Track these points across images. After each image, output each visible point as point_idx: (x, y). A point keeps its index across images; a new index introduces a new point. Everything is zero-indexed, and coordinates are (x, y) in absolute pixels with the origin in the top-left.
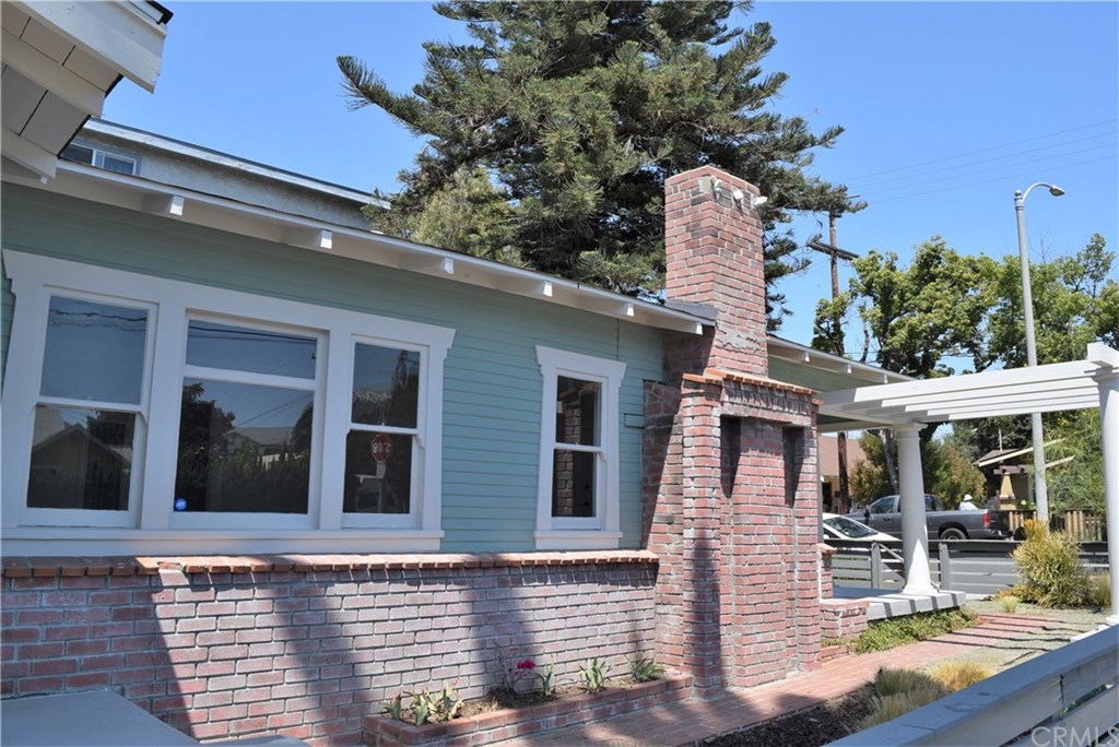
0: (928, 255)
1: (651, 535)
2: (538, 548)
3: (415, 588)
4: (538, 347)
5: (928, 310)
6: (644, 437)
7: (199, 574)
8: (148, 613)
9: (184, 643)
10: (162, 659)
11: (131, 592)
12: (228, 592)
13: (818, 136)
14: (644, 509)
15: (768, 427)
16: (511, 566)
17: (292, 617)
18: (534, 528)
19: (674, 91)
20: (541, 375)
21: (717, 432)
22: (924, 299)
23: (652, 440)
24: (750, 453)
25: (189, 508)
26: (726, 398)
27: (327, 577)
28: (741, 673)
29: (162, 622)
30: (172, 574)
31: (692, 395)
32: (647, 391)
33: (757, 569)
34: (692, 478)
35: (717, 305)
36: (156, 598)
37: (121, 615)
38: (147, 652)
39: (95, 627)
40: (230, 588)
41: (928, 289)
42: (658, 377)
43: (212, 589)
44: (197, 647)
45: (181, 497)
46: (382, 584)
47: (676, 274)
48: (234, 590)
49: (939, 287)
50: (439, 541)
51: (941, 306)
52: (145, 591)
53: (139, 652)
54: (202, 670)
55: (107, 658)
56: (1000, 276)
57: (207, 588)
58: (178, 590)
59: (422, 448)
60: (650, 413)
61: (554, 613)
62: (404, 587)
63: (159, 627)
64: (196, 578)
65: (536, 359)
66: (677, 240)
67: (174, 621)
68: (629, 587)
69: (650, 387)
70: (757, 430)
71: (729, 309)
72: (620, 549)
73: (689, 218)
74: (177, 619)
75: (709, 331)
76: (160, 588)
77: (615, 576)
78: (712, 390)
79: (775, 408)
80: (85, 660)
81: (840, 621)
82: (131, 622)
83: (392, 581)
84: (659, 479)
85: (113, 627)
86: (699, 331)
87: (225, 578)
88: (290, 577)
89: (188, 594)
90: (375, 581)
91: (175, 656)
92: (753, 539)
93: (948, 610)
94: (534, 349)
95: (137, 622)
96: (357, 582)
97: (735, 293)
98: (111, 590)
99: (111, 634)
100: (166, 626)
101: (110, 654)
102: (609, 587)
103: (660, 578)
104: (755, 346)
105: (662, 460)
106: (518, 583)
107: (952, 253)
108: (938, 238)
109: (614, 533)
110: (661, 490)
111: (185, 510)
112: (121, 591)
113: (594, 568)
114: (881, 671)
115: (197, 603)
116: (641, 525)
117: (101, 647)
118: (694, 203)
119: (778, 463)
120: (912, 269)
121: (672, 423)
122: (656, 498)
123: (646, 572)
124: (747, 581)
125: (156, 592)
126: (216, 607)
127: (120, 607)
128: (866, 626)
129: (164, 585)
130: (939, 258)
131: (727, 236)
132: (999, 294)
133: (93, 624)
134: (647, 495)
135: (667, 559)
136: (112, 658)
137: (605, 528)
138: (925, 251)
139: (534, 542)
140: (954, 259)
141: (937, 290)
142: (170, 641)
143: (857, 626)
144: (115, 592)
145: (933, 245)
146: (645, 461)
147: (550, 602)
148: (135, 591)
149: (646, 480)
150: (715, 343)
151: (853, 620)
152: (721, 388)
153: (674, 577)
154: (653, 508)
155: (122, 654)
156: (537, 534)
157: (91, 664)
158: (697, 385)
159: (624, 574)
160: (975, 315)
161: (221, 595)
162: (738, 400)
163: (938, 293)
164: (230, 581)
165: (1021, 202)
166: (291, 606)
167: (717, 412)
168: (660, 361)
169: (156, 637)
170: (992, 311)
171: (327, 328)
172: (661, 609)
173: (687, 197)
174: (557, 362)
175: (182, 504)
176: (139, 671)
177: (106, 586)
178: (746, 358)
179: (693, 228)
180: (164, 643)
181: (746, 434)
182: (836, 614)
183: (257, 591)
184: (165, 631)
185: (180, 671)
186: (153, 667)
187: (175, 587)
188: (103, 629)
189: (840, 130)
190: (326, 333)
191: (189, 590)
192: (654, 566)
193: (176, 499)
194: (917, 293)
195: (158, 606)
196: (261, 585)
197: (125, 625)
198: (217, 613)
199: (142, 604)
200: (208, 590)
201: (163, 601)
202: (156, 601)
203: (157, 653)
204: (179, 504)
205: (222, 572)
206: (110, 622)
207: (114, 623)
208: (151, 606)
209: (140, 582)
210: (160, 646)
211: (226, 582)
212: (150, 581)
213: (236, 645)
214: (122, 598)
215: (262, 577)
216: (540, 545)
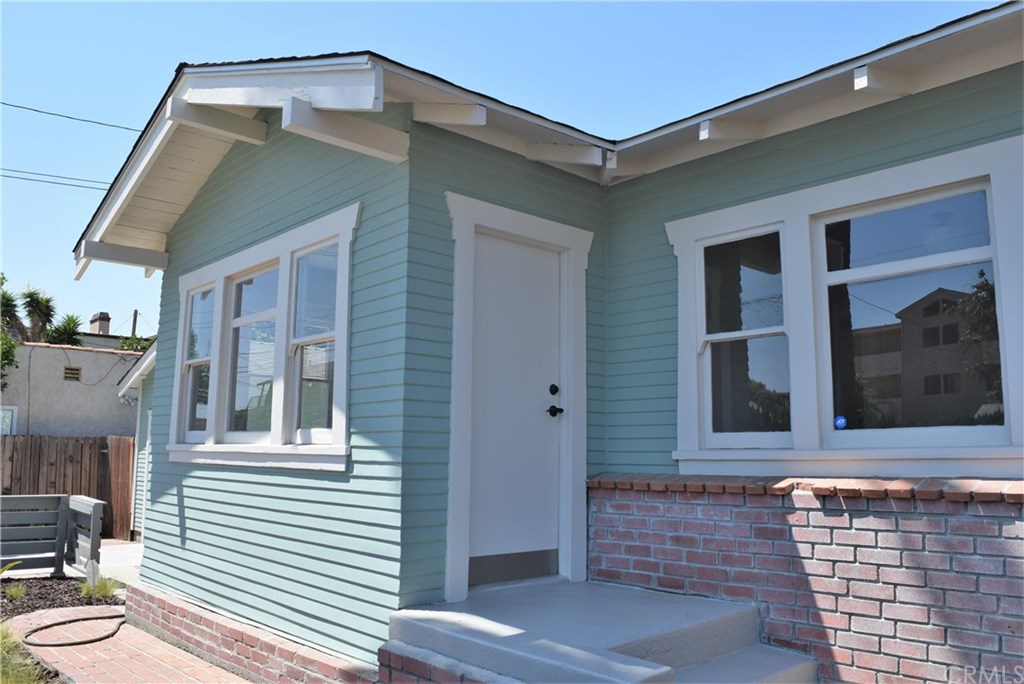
7: (829, 496)
8: (784, 534)
9: (821, 571)
10: (802, 581)
11: (766, 511)
12: (865, 519)
17: (951, 559)
25: (849, 426)
29: (799, 545)
30: (804, 496)
36: (792, 519)
37: (762, 533)
38: (787, 574)
39: (740, 542)
40: (867, 516)
43: (846, 514)
44: (836, 579)
45: (841, 415)
48: (871, 518)
52: (780, 511)
53: (781, 573)
54: (846, 604)
55: (751, 573)
57: (839, 513)
58: (811, 513)
63: (797, 550)
64: (828, 500)
67: (810, 546)
74: (813, 544)
76: (793, 510)
80: (735, 571)
82: (770, 542)
85: (755, 544)
87: (856, 503)
88: (942, 507)
89: (817, 517)
91: (816, 584)
95: (776, 542)
98: (750, 508)
99: (754, 550)
100: (804, 550)
101: (755, 571)
111: (846, 428)
112: (758, 510)
115: (832, 529)
117: (746, 562)
125: (789, 513)
126: (852, 536)
127: (759, 525)
129: (797, 506)
133: (738, 539)
136: (756, 574)
142: (810, 566)
144: (754, 510)
148: (771, 511)
155: (765, 571)
157: (740, 577)
161: (857, 523)
164: (865, 508)
166: (948, 545)
169: (794, 560)
175: (841, 421)
176: (781, 592)
177: (745, 504)
180: (803, 568)
183: (900, 522)
184: (802, 555)
185: (823, 602)
186: (793, 591)
187: (809, 510)
188: (746, 545)
191: (821, 513)
193: (836, 416)
195: (794, 528)
196: (907, 515)
197: (765, 543)
198: (855, 543)
199: (778, 524)
200: (841, 515)
201: (797, 523)
202: (791, 523)
203: (797, 577)
204: (839, 422)
205: (853, 496)
206: (753, 539)
207: (755, 540)
208: (787, 528)
209: (774, 502)
210: (799, 571)
211: (861, 508)
212: (783, 502)
213: (881, 584)
214: (759, 517)
215: (905, 505)
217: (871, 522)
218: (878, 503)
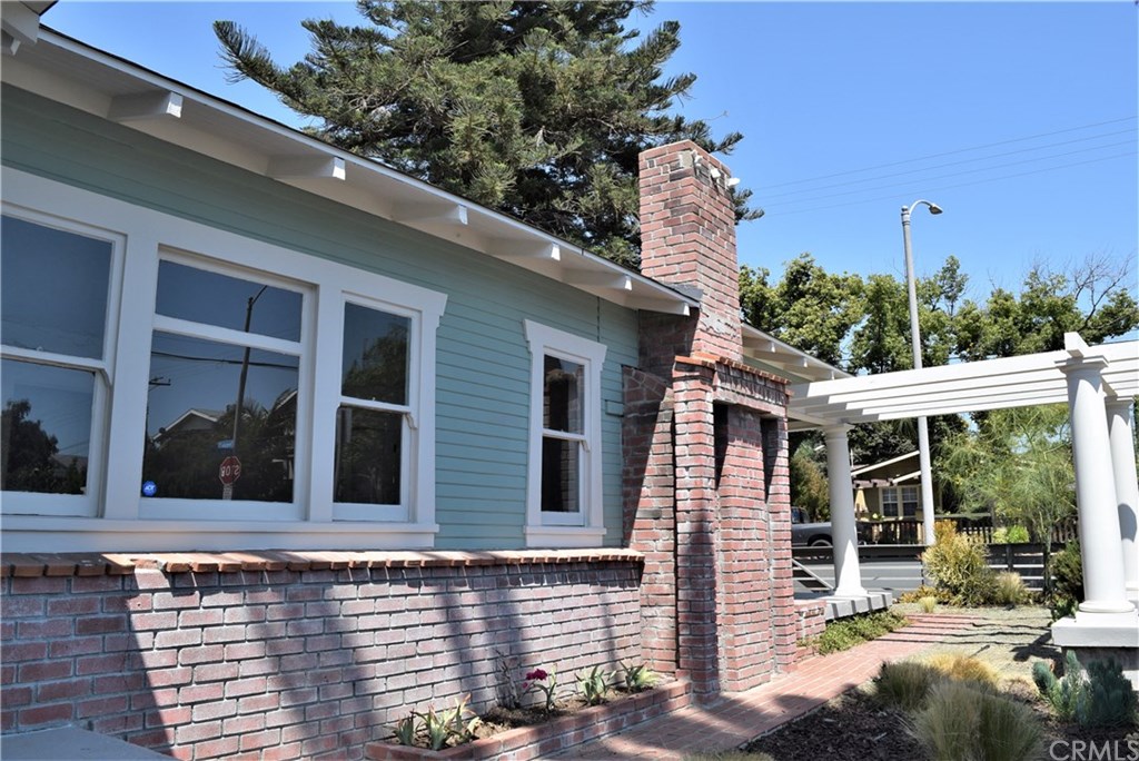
0: (798, 272)
1: (634, 532)
2: (529, 545)
3: (416, 591)
4: (528, 323)
5: (798, 326)
6: (623, 426)
7: (183, 573)
8: (123, 625)
9: (164, 662)
11: (99, 597)
12: (215, 596)
13: (718, 143)
14: (625, 504)
15: (749, 416)
16: (510, 564)
18: (524, 523)
19: (584, 86)
20: (529, 353)
21: (710, 418)
22: (794, 315)
23: (634, 429)
24: (736, 442)
25: (160, 494)
26: (718, 382)
27: (325, 577)
28: (734, 677)
29: (139, 635)
30: (149, 575)
31: (685, 379)
32: (626, 377)
33: (745, 566)
34: (687, 468)
35: (700, 286)
36: (133, 604)
37: (88, 628)
38: (119, 674)
39: (55, 644)
40: (217, 592)
41: (798, 306)
42: (634, 363)
43: (197, 592)
44: (179, 667)
45: (150, 480)
46: (382, 586)
47: (653, 253)
48: (222, 594)
49: (809, 303)
50: (433, 536)
51: (812, 322)
52: (119, 596)
53: (111, 675)
55: (70, 684)
56: (870, 294)
57: (189, 591)
58: (156, 594)
59: (414, 429)
60: (630, 400)
63: (136, 642)
64: (179, 579)
65: (524, 335)
66: (654, 217)
67: (152, 633)
68: (617, 588)
69: (629, 373)
70: (741, 419)
71: (710, 291)
72: (604, 547)
73: (668, 194)
74: (155, 632)
75: (695, 311)
76: (135, 592)
77: (604, 576)
78: (705, 373)
79: (757, 396)
80: (43, 687)
81: (804, 622)
82: (100, 637)
83: (393, 582)
84: (644, 470)
85: (77, 643)
86: (686, 312)
87: (211, 579)
88: (285, 577)
89: (167, 599)
90: (375, 582)
91: (156, 679)
92: (741, 534)
93: (879, 611)
94: (522, 324)
95: (107, 636)
96: (357, 583)
97: (714, 275)
98: (76, 595)
99: (75, 652)
100: (144, 640)
101: (74, 680)
103: (645, 578)
104: (732, 332)
105: (646, 450)
106: (516, 584)
107: (820, 270)
108: (807, 256)
109: (598, 530)
110: (645, 482)
111: (154, 496)
112: (88, 597)
113: (586, 567)
114: (884, 666)
115: (179, 610)
116: (624, 522)
117: (63, 669)
118: (673, 178)
119: (759, 454)
120: (782, 286)
121: (658, 410)
122: (640, 491)
123: (631, 571)
124: (737, 578)
125: (130, 597)
126: (200, 616)
127: (87, 617)
128: (824, 627)
129: (140, 588)
130: (808, 275)
131: (707, 216)
132: (867, 311)
133: (52, 640)
134: (629, 489)
135: (653, 557)
136: (76, 684)
137: (589, 525)
138: (795, 268)
139: (525, 539)
140: (822, 276)
141: (807, 306)
142: (150, 659)
143: (817, 625)
144: (80, 597)
145: (802, 262)
146: (625, 452)
147: (547, 605)
148: (105, 597)
149: (626, 472)
150: (700, 326)
151: (813, 620)
152: (714, 371)
153: (662, 576)
154: (636, 503)
155: (89, 678)
156: (529, 530)
157: (49, 694)
158: (692, 367)
159: (613, 574)
160: (841, 330)
161: (207, 601)
162: (728, 386)
163: (809, 310)
164: (217, 584)
165: (907, 217)
166: (286, 613)
167: (710, 397)
168: (636, 345)
169: (132, 654)
170: (859, 328)
171: (315, 282)
172: (648, 612)
173: (665, 172)
174: (545, 339)
175: (150, 488)
176: (111, 699)
177: (69, 590)
178: (725, 344)
179: (673, 205)
180: (142, 662)
181: (733, 422)
182: (800, 613)
183: (248, 595)
184: (142, 647)
185: (161, 698)
186: (127, 694)
187: (153, 591)
188: (65, 646)
189: (739, 137)
190: (314, 287)
191: (169, 594)
192: (638, 565)
193: (144, 482)
194: (786, 309)
195: (134, 616)
196: (253, 588)
197: (93, 640)
198: (202, 623)
199: (114, 612)
200: (192, 594)
201: (139, 609)
202: (131, 609)
203: (133, 676)
204: (147, 488)
205: (208, 571)
206: (73, 638)
207: (79, 638)
208: (125, 615)
209: (112, 585)
210: (136, 667)
211: (212, 584)
212: (123, 584)
213: (225, 663)
214: (89, 606)
215: (253, 577)
216: (530, 542)
217: (222, 598)
218: (229, 577)
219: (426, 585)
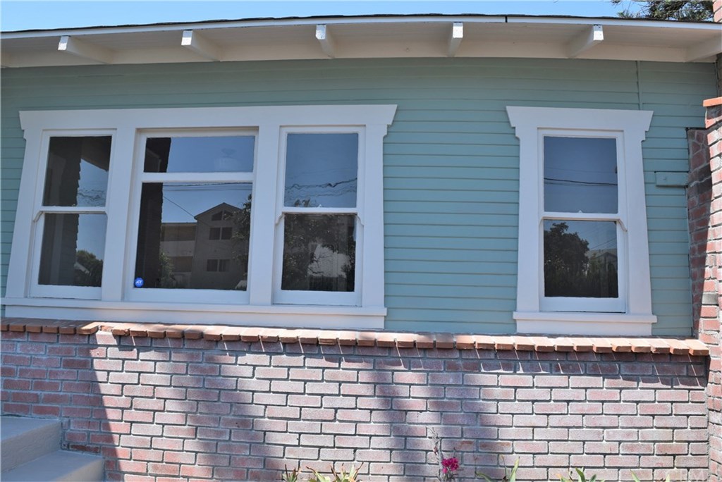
1: (702, 320)
2: (519, 331)
3: (337, 365)
4: (509, 108)
6: (689, 197)
7: (124, 336)
8: (87, 365)
9: (113, 392)
10: (98, 400)
11: (75, 347)
12: (148, 353)
14: (694, 288)
16: (462, 349)
17: (204, 380)
18: (514, 309)
20: (518, 139)
23: (695, 199)
25: (145, 286)
27: (238, 347)
29: (98, 373)
30: (105, 335)
31: (719, 125)
36: (94, 353)
37: (69, 364)
38: (86, 395)
39: (51, 372)
40: (150, 350)
43: (135, 349)
44: (124, 397)
45: (139, 277)
46: (296, 358)
48: (153, 351)
50: (383, 318)
52: (86, 347)
53: (82, 394)
54: (129, 415)
55: (59, 395)
57: (130, 348)
58: (109, 348)
61: (527, 407)
62: (323, 362)
63: (96, 376)
64: (122, 339)
65: (509, 122)
67: (106, 373)
68: (659, 385)
72: (654, 336)
74: (109, 372)
76: (96, 346)
77: (633, 369)
80: (45, 395)
82: (75, 371)
83: (307, 355)
84: (705, 247)
85: (63, 373)
87: (143, 341)
88: (201, 344)
89: (114, 352)
90: (288, 354)
91: (108, 401)
94: (504, 112)
95: (80, 371)
98: (62, 344)
99: (62, 378)
100: (101, 376)
101: (62, 393)
102: (621, 382)
103: (714, 377)
105: (706, 223)
106: (475, 368)
110: (707, 262)
111: (141, 287)
112: (68, 346)
115: (124, 360)
116: (693, 308)
117: (54, 386)
122: (704, 272)
123: (690, 367)
125: (92, 349)
126: (138, 365)
127: (68, 358)
129: (99, 343)
133: (49, 369)
134: (696, 271)
136: (62, 396)
137: (629, 311)
139: (515, 324)
142: (104, 389)
144: (64, 346)
146: (691, 227)
147: (523, 394)
148: (78, 347)
149: (693, 251)
154: (702, 286)
155: (69, 394)
157: (49, 399)
159: (651, 368)
161: (143, 355)
164: (149, 345)
166: (203, 370)
169: (93, 384)
175: (140, 282)
176: (81, 409)
177: (58, 341)
180: (99, 390)
183: (173, 355)
184: (100, 380)
185: (112, 414)
186: (91, 407)
187: (108, 346)
188: (56, 374)
191: (117, 348)
192: (703, 360)
193: (136, 278)
195: (95, 360)
196: (177, 350)
197: (72, 372)
198: (139, 370)
199: (82, 357)
200: (132, 350)
201: (98, 356)
202: (93, 356)
203: (94, 397)
204: (137, 282)
205: (141, 336)
206: (62, 369)
207: (64, 370)
208: (90, 359)
209: (81, 340)
210: (96, 392)
211: (146, 345)
212: (89, 340)
213: (155, 399)
214: (69, 351)
215: (177, 342)
216: (521, 327)
217: (151, 355)
218: (159, 341)
219: (347, 361)
